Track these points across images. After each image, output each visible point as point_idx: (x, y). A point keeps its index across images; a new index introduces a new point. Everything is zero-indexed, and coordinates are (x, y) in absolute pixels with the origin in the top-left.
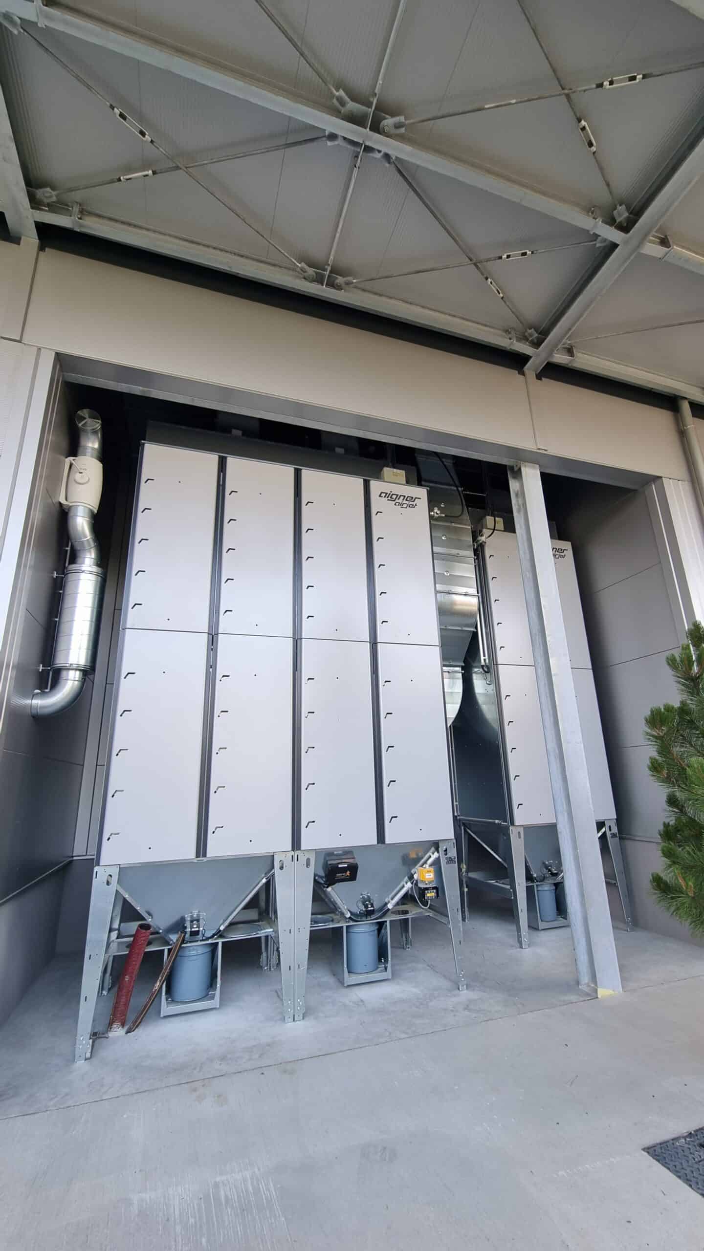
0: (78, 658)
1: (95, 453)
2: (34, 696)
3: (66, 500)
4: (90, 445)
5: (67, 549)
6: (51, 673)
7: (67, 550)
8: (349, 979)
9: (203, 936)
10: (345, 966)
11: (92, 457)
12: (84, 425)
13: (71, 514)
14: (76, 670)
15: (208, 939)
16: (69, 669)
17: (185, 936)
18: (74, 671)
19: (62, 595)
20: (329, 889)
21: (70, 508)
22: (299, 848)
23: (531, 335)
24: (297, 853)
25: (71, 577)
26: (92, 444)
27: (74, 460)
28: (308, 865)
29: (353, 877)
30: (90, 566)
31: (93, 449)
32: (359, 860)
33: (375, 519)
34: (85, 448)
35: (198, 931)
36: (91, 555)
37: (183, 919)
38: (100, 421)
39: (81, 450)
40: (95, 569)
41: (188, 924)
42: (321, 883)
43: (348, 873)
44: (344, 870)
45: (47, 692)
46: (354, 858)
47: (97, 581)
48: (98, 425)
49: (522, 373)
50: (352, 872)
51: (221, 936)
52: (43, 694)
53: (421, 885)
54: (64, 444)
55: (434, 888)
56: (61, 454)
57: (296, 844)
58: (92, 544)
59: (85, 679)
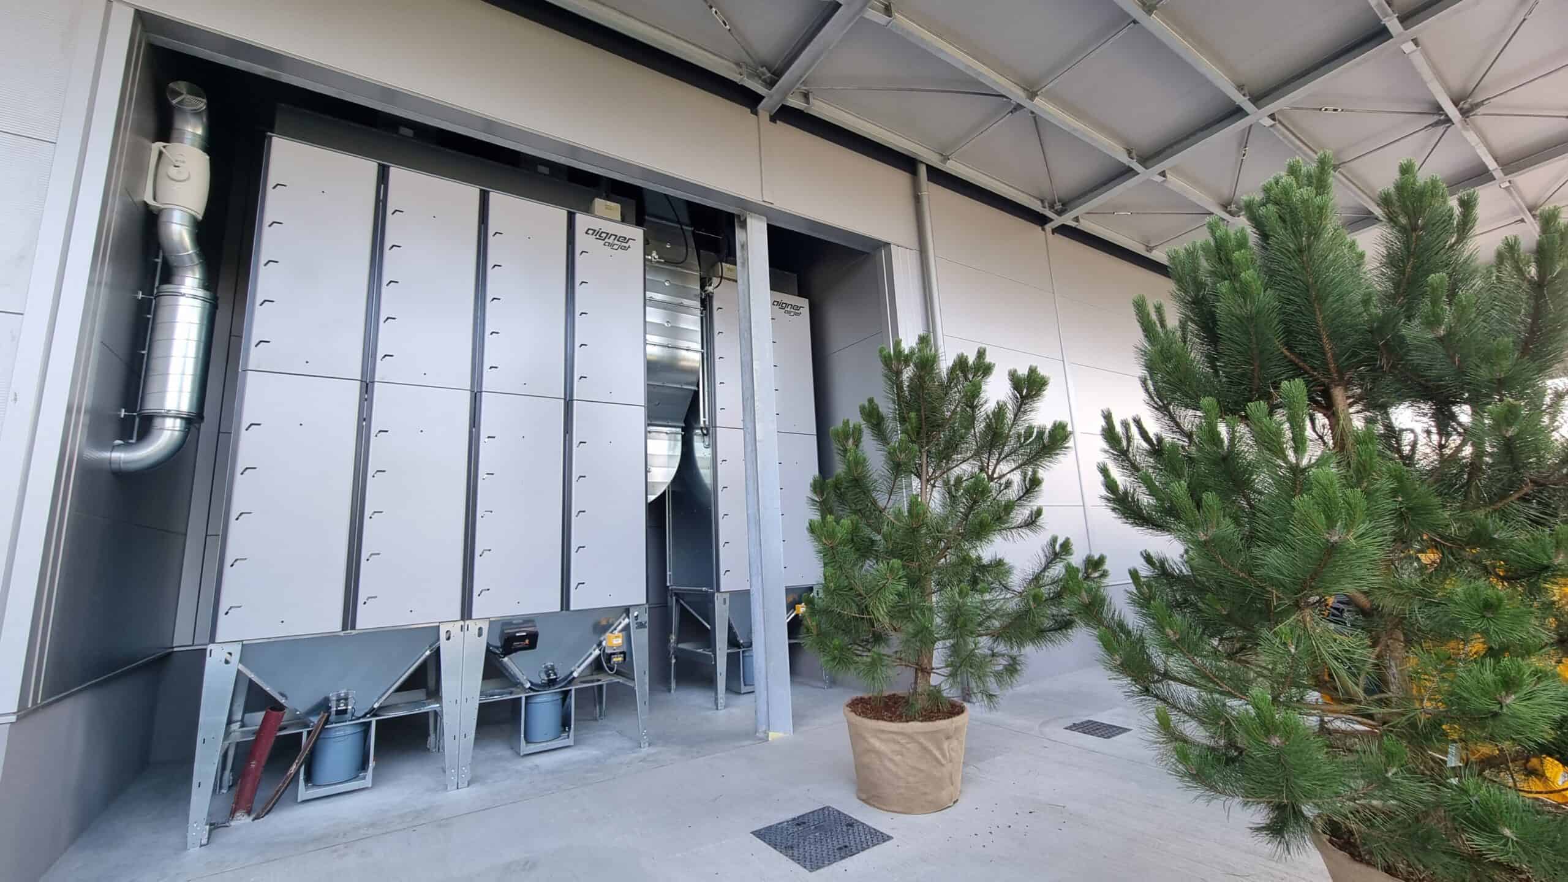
0: (179, 403)
1: (198, 141)
2: (114, 448)
3: (155, 199)
4: (189, 129)
5: (157, 260)
6: (137, 420)
7: (157, 263)
8: (525, 749)
9: (353, 715)
10: (522, 736)
11: (193, 145)
12: (180, 103)
13: (163, 218)
14: (176, 417)
15: (359, 718)
16: (164, 417)
17: (329, 716)
18: (172, 419)
19: (151, 322)
20: (506, 659)
21: (160, 211)
22: (470, 618)
23: (764, 74)
24: (467, 622)
25: (165, 300)
26: (193, 130)
27: (164, 147)
28: (480, 635)
29: (533, 645)
30: (193, 288)
31: (195, 134)
32: (539, 628)
33: (579, 259)
34: (182, 132)
35: (346, 709)
36: (194, 274)
37: (327, 700)
38: (205, 101)
39: (175, 134)
40: (201, 293)
41: (333, 704)
42: (496, 654)
43: (527, 641)
44: (522, 638)
45: (132, 444)
46: (535, 626)
47: (203, 308)
48: (202, 104)
49: (755, 112)
50: (532, 641)
51: (375, 715)
52: (127, 446)
53: (608, 651)
54: (150, 124)
55: (621, 653)
56: (146, 136)
57: (466, 612)
58: (196, 260)
59: (189, 429)
